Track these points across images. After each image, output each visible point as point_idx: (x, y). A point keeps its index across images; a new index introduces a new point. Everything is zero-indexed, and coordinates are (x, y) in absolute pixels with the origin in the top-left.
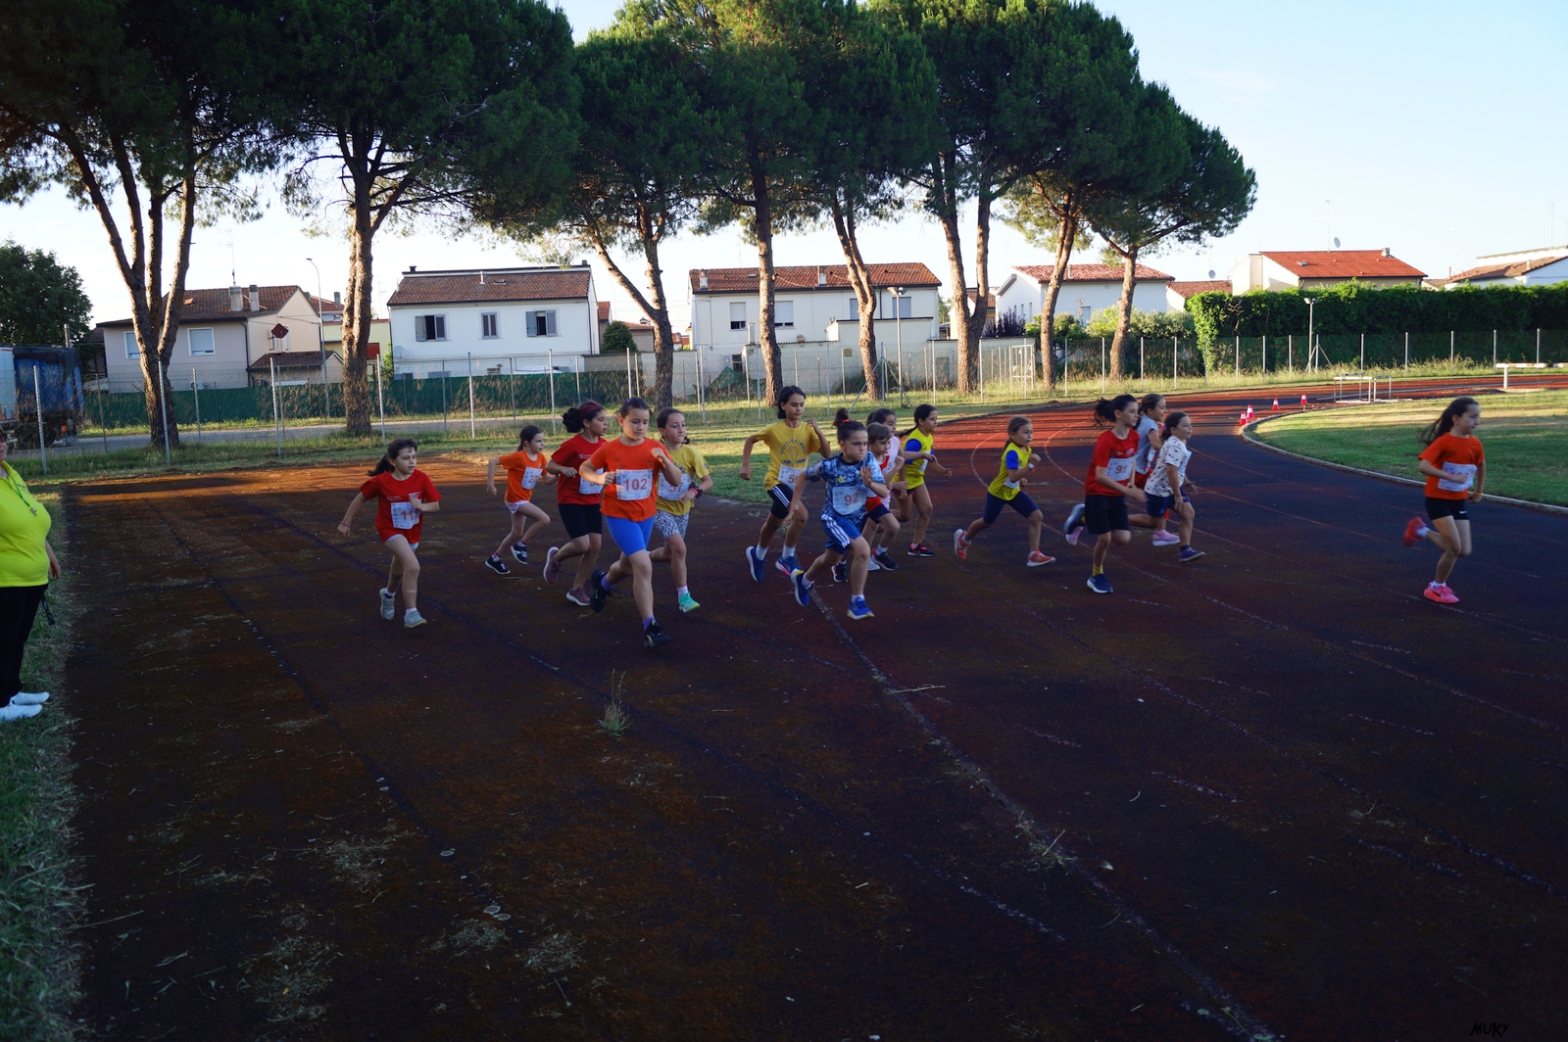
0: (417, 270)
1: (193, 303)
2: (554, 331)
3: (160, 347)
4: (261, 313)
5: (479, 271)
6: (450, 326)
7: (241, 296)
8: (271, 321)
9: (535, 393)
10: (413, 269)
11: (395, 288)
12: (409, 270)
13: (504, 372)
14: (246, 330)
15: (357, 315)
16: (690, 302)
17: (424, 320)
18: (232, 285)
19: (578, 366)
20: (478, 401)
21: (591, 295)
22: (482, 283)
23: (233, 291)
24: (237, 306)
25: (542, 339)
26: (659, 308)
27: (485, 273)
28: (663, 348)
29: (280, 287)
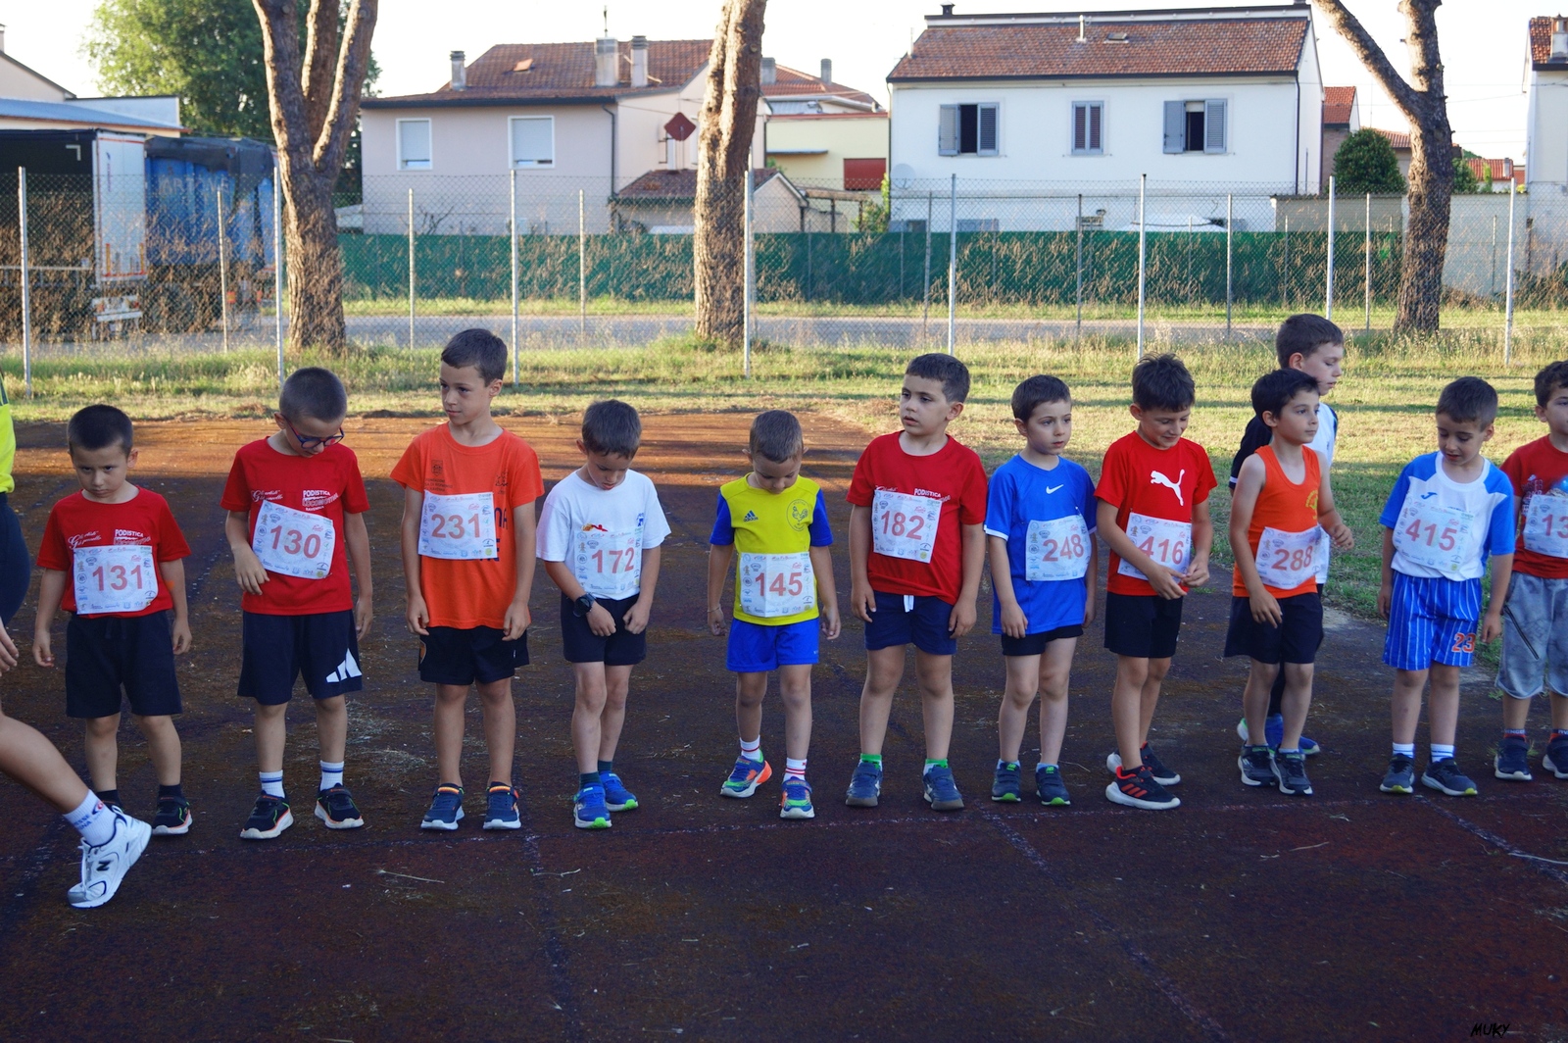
0: (955, 11)
1: (532, 68)
2: (1220, 143)
3: (323, 139)
4: (651, 89)
5: (1077, 14)
6: (1008, 128)
7: (616, 56)
8: (666, 106)
9: (1101, 275)
10: (947, 9)
11: (908, 49)
12: (940, 12)
13: (1109, 225)
14: (614, 123)
15: (730, 85)
16: (1528, 88)
17: (958, 113)
18: (602, 36)
19: (1263, 218)
20: (965, 287)
21: (1306, 69)
22: (1081, 39)
23: (603, 47)
24: (608, 75)
25: (1194, 159)
26: (1424, 89)
27: (1090, 19)
28: (1430, 183)
29: (693, 43)
